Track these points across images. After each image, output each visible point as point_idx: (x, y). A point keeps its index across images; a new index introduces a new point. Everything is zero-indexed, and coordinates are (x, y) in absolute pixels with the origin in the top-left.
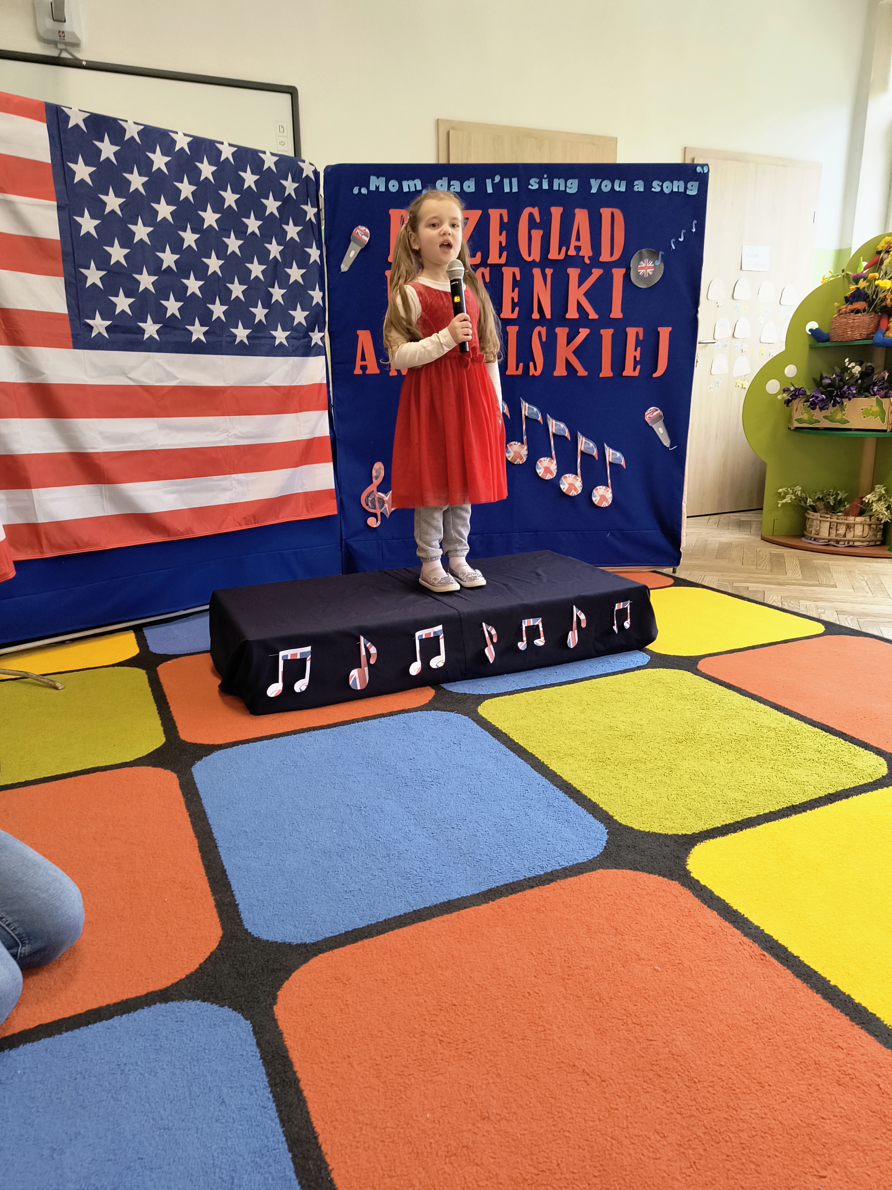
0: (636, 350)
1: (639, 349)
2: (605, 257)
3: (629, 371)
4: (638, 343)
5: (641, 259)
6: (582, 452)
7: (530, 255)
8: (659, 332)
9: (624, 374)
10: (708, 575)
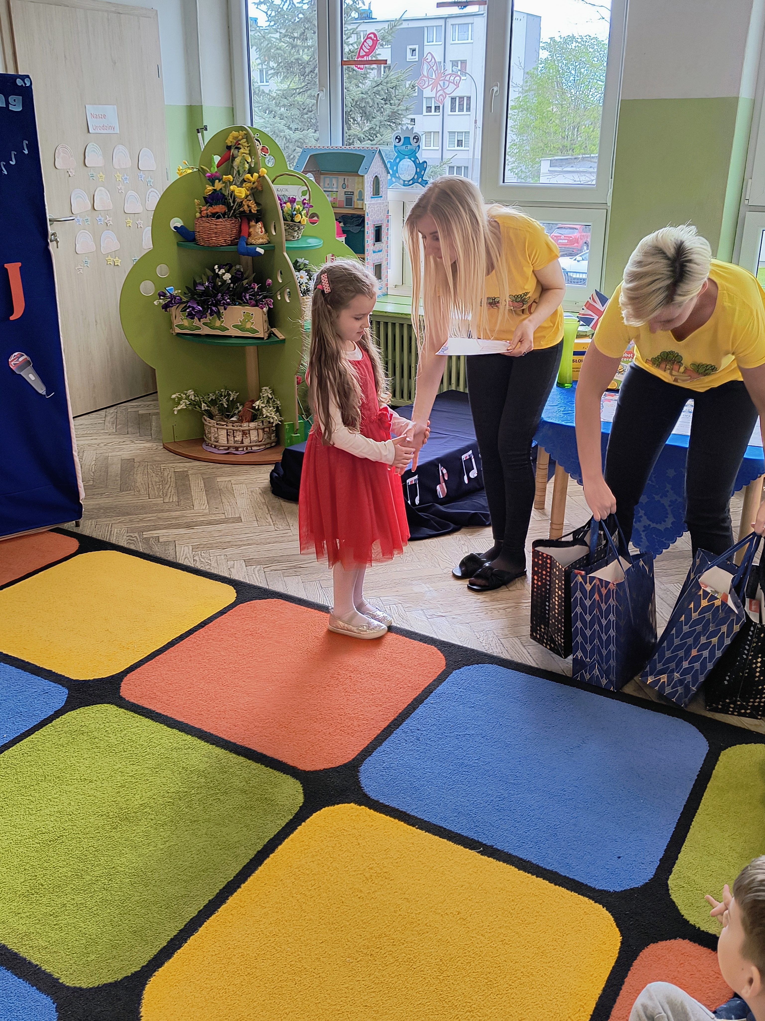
8: (6, 269)
10: (115, 523)
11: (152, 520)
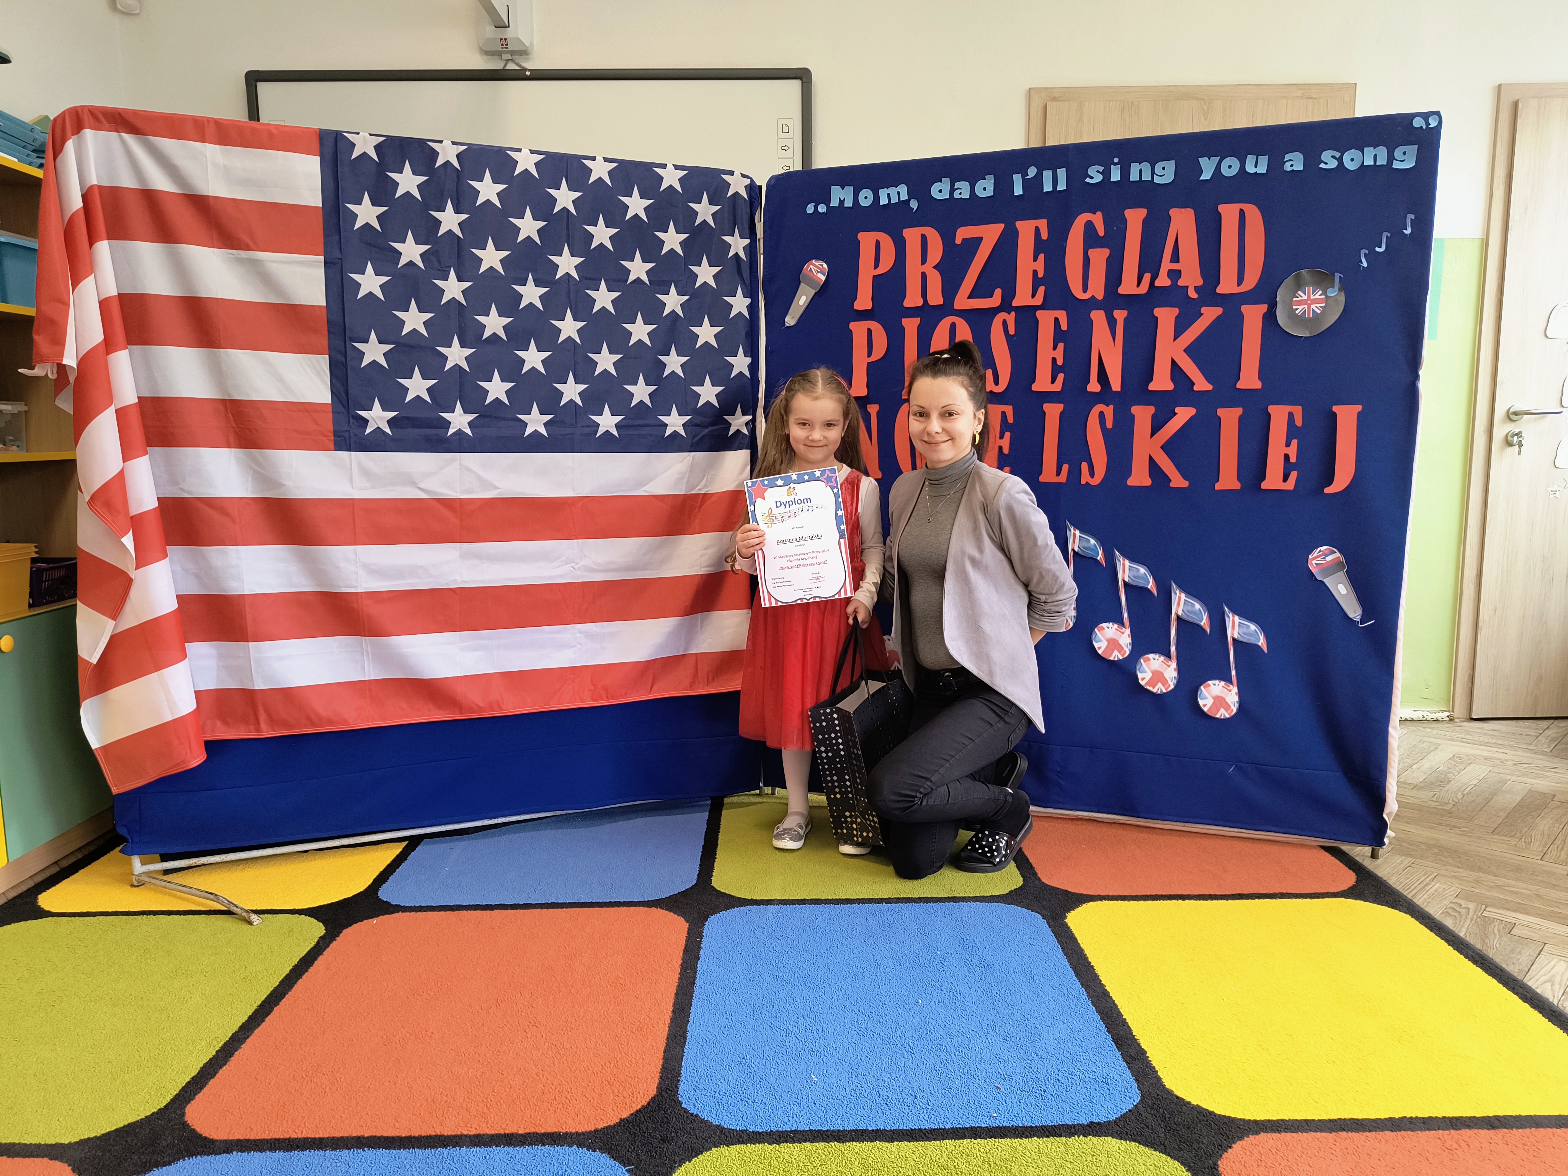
0: (1288, 445)
1: (1295, 442)
2: (1227, 285)
3: (1273, 480)
4: (1292, 432)
5: (1299, 285)
6: (1178, 618)
7: (1085, 290)
8: (1335, 414)
9: (1264, 485)
10: (1444, 876)
11: (1522, 893)
